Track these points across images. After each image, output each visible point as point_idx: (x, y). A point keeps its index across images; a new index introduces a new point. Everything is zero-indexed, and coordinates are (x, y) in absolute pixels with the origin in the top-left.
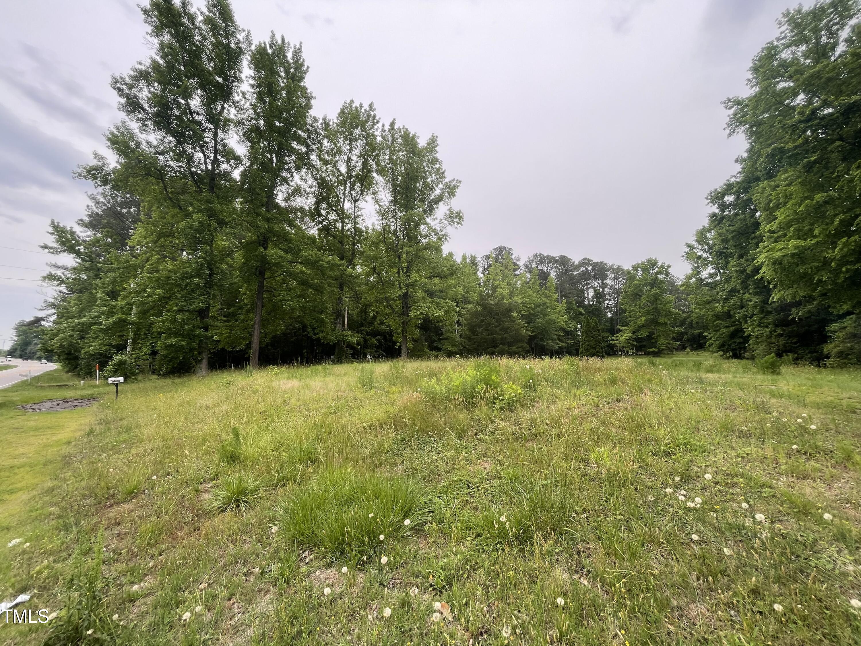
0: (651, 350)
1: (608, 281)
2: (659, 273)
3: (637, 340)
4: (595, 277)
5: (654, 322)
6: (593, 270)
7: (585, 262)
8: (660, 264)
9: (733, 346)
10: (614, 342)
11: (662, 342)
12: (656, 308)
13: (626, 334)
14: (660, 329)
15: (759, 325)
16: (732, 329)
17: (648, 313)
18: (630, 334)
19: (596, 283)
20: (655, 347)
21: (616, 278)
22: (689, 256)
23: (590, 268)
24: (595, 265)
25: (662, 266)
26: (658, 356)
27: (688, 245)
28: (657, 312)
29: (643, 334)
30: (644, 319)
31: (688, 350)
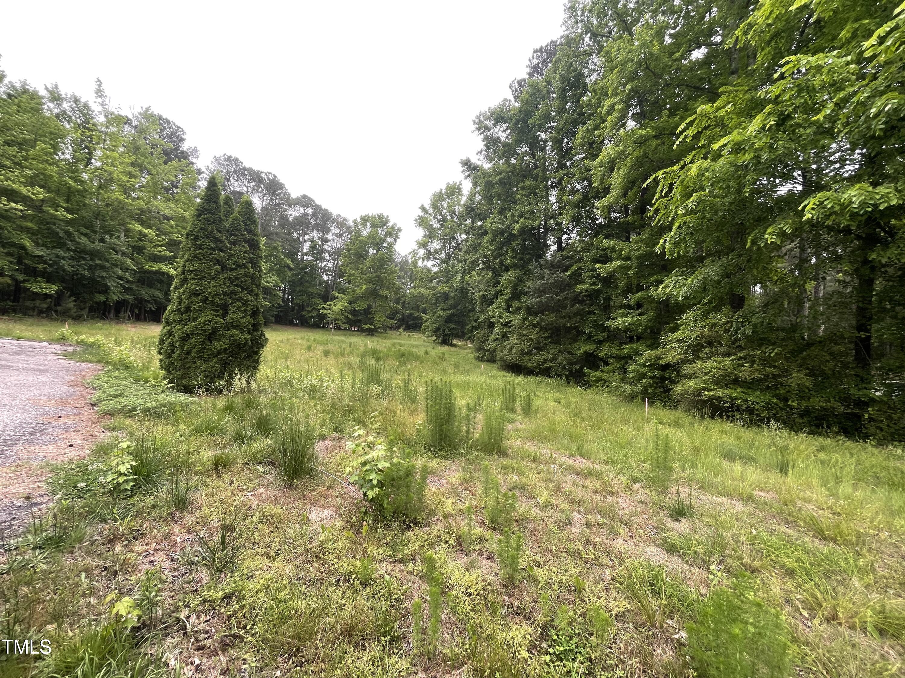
0: (366, 326)
1: (330, 236)
2: (389, 234)
3: (354, 312)
4: (316, 227)
5: (374, 294)
6: (314, 215)
7: (305, 201)
8: (390, 224)
9: (447, 332)
10: (325, 312)
11: (380, 318)
12: (379, 277)
13: (341, 304)
14: (379, 302)
15: (508, 308)
16: (449, 312)
17: (370, 281)
18: (346, 304)
19: (315, 234)
20: (371, 324)
21: (340, 235)
22: (422, 222)
23: (310, 211)
24: (317, 209)
25: (393, 228)
26: (373, 335)
27: (423, 208)
28: (379, 281)
29: (360, 306)
30: (364, 287)
31: (401, 330)
